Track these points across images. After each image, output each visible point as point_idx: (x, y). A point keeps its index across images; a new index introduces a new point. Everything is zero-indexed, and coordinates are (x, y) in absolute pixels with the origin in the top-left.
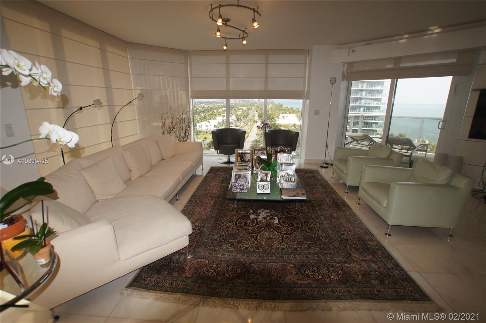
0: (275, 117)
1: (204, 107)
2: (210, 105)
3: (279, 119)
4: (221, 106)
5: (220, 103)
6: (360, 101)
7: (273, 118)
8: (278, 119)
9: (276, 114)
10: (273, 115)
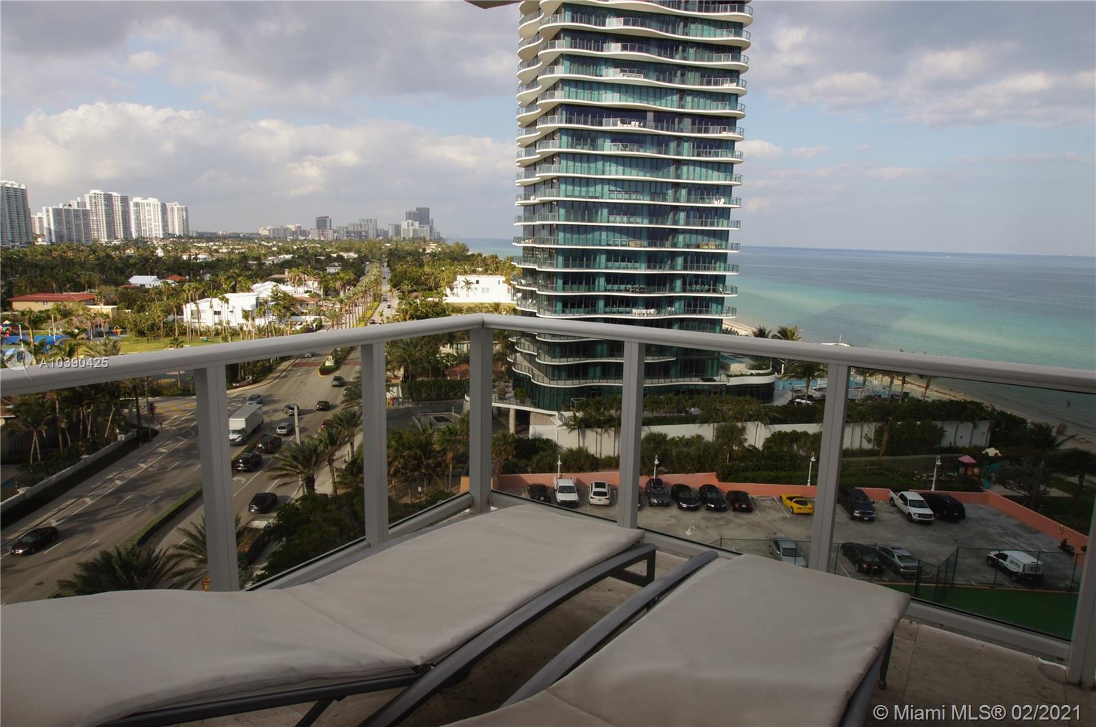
0: (443, 283)
1: (217, 251)
2: (238, 245)
3: (455, 291)
4: (275, 249)
5: (274, 239)
6: (674, 237)
7: (437, 286)
8: (452, 289)
9: (444, 275)
10: (436, 278)
